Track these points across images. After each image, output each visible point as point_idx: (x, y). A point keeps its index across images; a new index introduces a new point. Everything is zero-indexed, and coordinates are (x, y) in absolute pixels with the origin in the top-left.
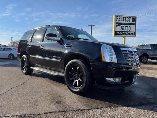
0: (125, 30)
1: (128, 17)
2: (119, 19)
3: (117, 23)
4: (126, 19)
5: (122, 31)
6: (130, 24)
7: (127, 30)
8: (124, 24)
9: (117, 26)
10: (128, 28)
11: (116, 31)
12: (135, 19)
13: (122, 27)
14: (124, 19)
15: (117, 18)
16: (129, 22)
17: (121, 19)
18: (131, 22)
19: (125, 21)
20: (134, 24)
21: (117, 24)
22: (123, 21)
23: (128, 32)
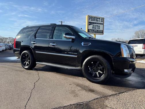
0: (95, 29)
1: (98, 18)
2: (91, 19)
3: (89, 22)
4: (96, 19)
5: (93, 29)
6: (99, 24)
7: (97, 29)
8: (95, 23)
9: (89, 25)
10: (98, 27)
11: (89, 29)
12: (103, 19)
13: (93, 25)
14: (95, 19)
15: (90, 17)
16: (98, 22)
17: (93, 19)
18: (100, 22)
19: (96, 21)
20: (102, 24)
21: (90, 24)
22: (94, 21)
23: (98, 30)
